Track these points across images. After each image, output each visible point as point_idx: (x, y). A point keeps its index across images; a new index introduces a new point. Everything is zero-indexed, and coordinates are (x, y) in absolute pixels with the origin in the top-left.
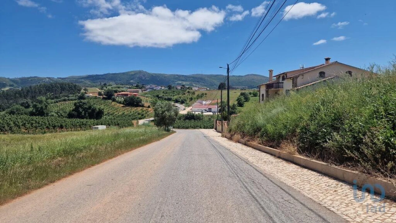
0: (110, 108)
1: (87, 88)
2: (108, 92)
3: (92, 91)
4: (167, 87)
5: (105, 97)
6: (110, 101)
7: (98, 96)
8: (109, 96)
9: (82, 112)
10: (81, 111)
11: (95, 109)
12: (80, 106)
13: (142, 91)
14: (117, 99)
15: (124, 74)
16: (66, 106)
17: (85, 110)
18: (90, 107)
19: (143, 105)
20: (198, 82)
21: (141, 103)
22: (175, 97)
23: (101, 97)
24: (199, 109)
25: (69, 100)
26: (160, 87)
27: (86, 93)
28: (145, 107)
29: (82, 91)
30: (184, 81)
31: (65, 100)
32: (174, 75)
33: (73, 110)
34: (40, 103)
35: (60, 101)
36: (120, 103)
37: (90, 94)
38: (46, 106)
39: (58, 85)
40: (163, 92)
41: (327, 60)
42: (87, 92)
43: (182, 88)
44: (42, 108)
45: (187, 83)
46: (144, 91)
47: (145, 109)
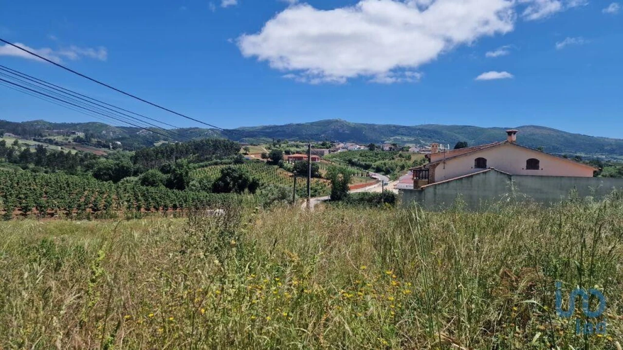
0: (273, 178)
1: (247, 146)
2: (274, 154)
3: (255, 151)
4: (368, 147)
5: (270, 160)
6: (276, 167)
7: (261, 159)
8: (275, 159)
9: (229, 183)
10: (229, 181)
11: (248, 179)
12: (228, 174)
13: (330, 152)
14: (285, 165)
15: (312, 124)
16: (216, 172)
17: (234, 179)
18: (240, 177)
19: (320, 175)
20: (430, 137)
21: (317, 171)
22: (375, 164)
23: (265, 160)
24: (408, 185)
25: (221, 163)
26: (358, 146)
27: (246, 154)
28: (322, 178)
29: (242, 151)
30: (405, 135)
31: (216, 164)
32: (389, 126)
33: (220, 179)
34: (179, 169)
35: (210, 165)
36: (289, 170)
37: (251, 156)
38: (187, 173)
39: (210, 142)
40: (361, 155)
42: (248, 153)
43: (391, 148)
44: (181, 174)
45: (411, 139)
46: (332, 151)
47: (322, 181)
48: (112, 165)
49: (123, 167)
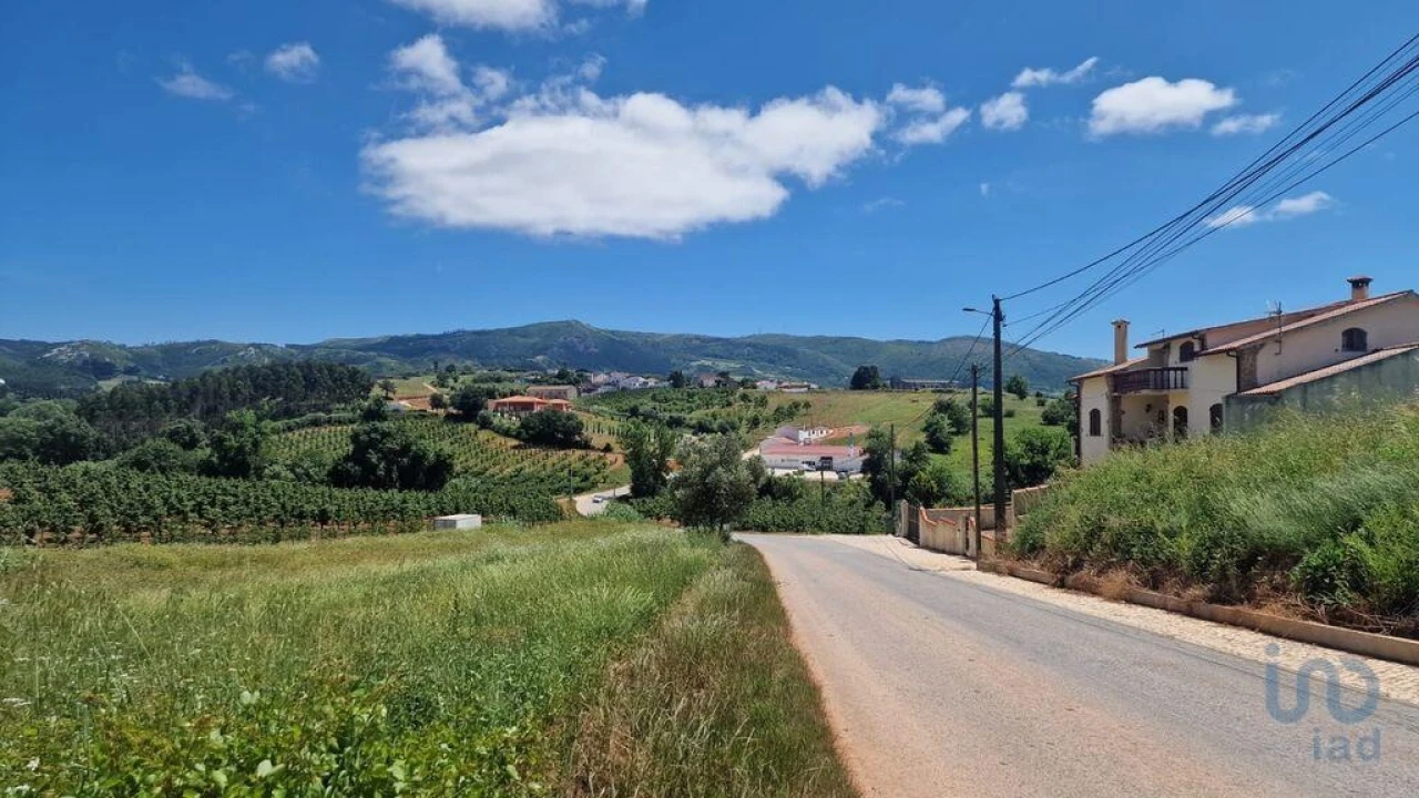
0: (473, 452)
1: (392, 381)
2: (465, 396)
3: (407, 392)
4: (668, 380)
5: (455, 411)
6: (472, 427)
7: (429, 410)
8: (468, 409)
9: (377, 466)
10: (374, 460)
11: (425, 454)
12: (372, 444)
13: (579, 394)
14: (496, 421)
15: (512, 332)
16: (320, 444)
17: (390, 457)
18: (405, 449)
19: (586, 442)
20: (771, 361)
21: (580, 434)
22: (696, 416)
23: (441, 412)
24: (785, 457)
25: (329, 422)
26: (642, 380)
27: (387, 398)
28: (593, 448)
29: (377, 391)
30: (721, 357)
31: (316, 423)
32: (689, 339)
33: (347, 458)
34: (235, 434)
35: (300, 426)
36: (507, 433)
37: (403, 403)
38: (256, 444)
39: (295, 369)
40: (654, 398)
41: (1359, 284)
42: (390, 395)
43: (718, 382)
44: (241, 449)
45: (732, 365)
46: (584, 391)
47: (593, 455)
48: (29, 433)
49: (65, 435)
